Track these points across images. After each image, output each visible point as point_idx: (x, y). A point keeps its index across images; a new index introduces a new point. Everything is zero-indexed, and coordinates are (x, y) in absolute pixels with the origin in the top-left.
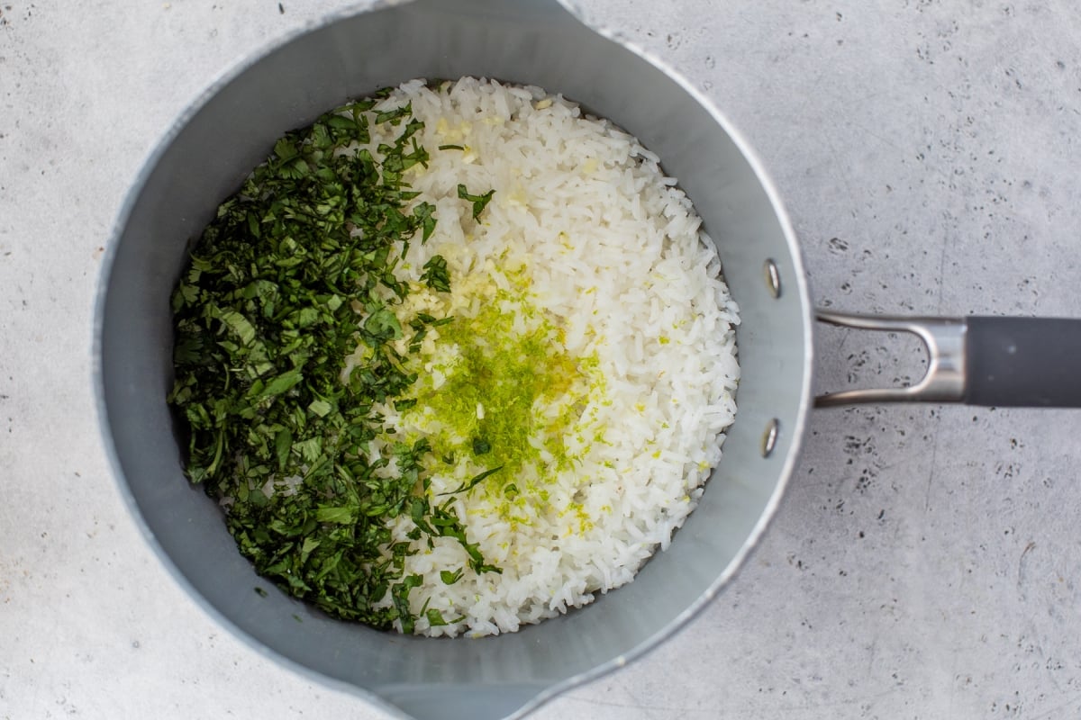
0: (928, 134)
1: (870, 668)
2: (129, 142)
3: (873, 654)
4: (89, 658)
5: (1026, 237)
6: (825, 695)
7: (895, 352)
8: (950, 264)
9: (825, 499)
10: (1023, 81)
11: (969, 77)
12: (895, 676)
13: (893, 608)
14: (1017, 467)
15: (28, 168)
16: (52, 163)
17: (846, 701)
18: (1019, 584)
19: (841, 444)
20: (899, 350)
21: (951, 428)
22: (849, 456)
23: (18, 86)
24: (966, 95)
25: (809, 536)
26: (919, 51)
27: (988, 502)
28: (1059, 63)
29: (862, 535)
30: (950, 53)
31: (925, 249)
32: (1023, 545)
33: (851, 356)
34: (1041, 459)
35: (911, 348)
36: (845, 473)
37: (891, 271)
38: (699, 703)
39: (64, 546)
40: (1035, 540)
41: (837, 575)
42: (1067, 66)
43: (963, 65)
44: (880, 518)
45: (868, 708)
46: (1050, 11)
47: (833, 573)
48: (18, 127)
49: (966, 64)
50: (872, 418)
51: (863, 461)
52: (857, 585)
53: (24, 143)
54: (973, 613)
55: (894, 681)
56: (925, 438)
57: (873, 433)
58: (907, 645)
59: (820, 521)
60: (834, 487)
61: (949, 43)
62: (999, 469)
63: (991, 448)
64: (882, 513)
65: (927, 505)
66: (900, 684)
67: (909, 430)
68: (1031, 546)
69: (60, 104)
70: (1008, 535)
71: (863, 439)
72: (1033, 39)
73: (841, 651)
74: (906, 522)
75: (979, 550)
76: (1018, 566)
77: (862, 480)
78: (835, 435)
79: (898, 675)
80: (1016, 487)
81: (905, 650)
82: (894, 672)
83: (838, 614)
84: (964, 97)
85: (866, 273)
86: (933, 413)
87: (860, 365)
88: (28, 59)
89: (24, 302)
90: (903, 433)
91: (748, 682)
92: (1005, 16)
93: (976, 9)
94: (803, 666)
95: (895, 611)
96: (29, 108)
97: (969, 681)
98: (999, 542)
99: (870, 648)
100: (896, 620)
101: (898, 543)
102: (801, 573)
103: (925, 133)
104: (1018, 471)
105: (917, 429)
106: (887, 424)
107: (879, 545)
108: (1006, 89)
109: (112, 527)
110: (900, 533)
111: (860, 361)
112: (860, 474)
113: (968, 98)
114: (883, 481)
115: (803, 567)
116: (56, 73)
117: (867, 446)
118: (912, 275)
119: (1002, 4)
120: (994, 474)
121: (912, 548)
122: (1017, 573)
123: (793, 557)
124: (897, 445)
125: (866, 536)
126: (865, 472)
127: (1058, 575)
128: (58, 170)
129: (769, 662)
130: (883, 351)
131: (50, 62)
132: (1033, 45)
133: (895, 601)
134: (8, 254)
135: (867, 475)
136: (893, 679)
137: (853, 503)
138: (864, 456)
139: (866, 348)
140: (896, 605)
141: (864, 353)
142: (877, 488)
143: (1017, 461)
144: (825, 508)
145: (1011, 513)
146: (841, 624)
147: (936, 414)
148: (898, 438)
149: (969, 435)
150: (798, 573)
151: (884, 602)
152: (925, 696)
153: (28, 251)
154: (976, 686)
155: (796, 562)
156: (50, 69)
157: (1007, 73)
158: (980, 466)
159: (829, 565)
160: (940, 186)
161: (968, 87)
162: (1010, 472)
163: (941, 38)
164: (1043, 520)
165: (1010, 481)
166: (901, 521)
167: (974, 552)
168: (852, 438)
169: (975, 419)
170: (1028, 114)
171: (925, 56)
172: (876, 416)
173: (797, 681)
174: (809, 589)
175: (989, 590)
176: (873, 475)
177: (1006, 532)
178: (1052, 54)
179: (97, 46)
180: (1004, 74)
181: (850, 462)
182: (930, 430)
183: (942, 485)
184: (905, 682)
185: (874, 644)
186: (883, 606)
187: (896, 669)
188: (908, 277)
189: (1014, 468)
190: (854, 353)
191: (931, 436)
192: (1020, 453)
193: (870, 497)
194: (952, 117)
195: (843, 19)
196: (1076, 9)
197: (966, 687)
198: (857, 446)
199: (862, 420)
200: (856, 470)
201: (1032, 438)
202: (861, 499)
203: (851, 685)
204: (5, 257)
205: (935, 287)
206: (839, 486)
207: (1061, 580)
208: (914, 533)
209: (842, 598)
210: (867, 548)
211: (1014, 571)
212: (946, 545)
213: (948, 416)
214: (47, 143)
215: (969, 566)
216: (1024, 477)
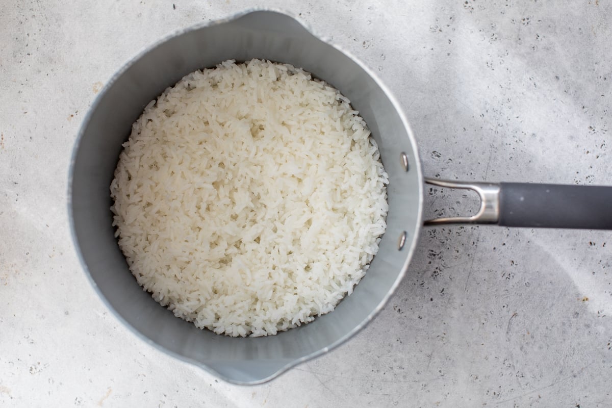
0: (487, 105)
1: (428, 366)
2: (91, 64)
3: (431, 359)
4: (43, 317)
5: (530, 161)
6: (405, 377)
7: (458, 211)
8: (491, 170)
9: (415, 279)
10: (538, 84)
11: (511, 79)
12: (440, 371)
13: (443, 338)
14: (513, 275)
15: (40, 72)
16: (52, 70)
17: (415, 381)
18: (507, 333)
19: (426, 253)
20: (460, 210)
21: (482, 252)
22: (429, 260)
23: (40, 30)
24: (508, 87)
25: (405, 297)
26: (487, 63)
27: (496, 291)
28: (557, 77)
29: (432, 300)
30: (503, 66)
31: (479, 161)
32: (511, 314)
33: (436, 210)
34: (525, 272)
35: (467, 210)
36: (427, 268)
37: (461, 170)
38: (342, 374)
39: (38, 260)
40: (517, 312)
41: (417, 318)
42: (560, 78)
43: (509, 72)
44: (442, 292)
45: (425, 386)
46: (555, 51)
47: (415, 317)
48: (38, 50)
49: (510, 72)
50: (444, 242)
51: (437, 263)
52: (426, 324)
53: (39, 59)
54: (483, 344)
55: (439, 374)
56: (469, 255)
57: (443, 249)
58: (448, 357)
59: (411, 290)
60: (420, 274)
61: (503, 60)
62: (504, 275)
63: (501, 264)
64: (443, 290)
65: (466, 289)
66: (442, 376)
67: (461, 250)
68: (515, 315)
69: (60, 42)
70: (505, 308)
71: (438, 252)
72: (545, 63)
73: (415, 356)
74: (454, 296)
75: (489, 313)
76: (508, 324)
77: (435, 272)
78: (424, 248)
79: (442, 371)
80: (511, 284)
81: (447, 359)
83: (415, 338)
84: (507, 88)
85: (448, 170)
86: (474, 243)
87: (440, 215)
88: (46, 18)
89: (31, 138)
90: (458, 252)
91: (367, 366)
92: (532, 51)
93: (518, 46)
94: (395, 361)
95: (444, 339)
96: (44, 42)
97: (477, 378)
98: (499, 311)
99: (430, 356)
100: (444, 344)
101: (449, 306)
102: (399, 315)
103: (486, 104)
104: (513, 277)
105: (465, 250)
106: (451, 246)
107: (440, 306)
108: (529, 87)
109: (62, 254)
110: (451, 301)
111: (440, 213)
112: (434, 269)
113: (509, 89)
114: (445, 274)
115: (401, 312)
116: (59, 26)
117: (439, 256)
118: (471, 174)
119: (531, 45)
120: (501, 277)
121: (456, 309)
122: (507, 327)
123: (396, 307)
124: (454, 257)
125: (433, 301)
126: (437, 268)
127: (527, 331)
128: (55, 74)
129: (379, 357)
130: (452, 210)
131: (57, 20)
132: (544, 67)
133: (445, 334)
134: (26, 113)
135: (438, 270)
137: (429, 283)
138: (437, 260)
139: (444, 207)
140: (445, 336)
141: (443, 209)
142: (442, 277)
143: (513, 272)
144: (415, 284)
145: (507, 297)
146: (416, 342)
147: (475, 244)
148: (455, 253)
149: (490, 256)
150: (398, 315)
151: (439, 334)
152: (454, 383)
153: (36, 112)
154: (480, 381)
155: (397, 309)
156: (57, 24)
157: (530, 79)
158: (494, 272)
159: (414, 313)
160: (491, 131)
161: (510, 83)
162: (509, 277)
163: (499, 57)
164: (523, 302)
165: (509, 281)
166: (452, 295)
167: (487, 314)
168: (432, 251)
169: (494, 248)
170: (538, 101)
171: (490, 66)
172: (445, 241)
173: (392, 368)
174: (403, 323)
175: (492, 334)
176: (440, 271)
177: (504, 307)
178: (553, 72)
179: (81, 15)
180: (529, 79)
181: (430, 263)
182: (471, 251)
183: (474, 279)
184: (445, 375)
185: (431, 355)
186: (438, 336)
187: (441, 368)
188: (469, 174)
189: (511, 275)
190: (438, 209)
191: (472, 254)
192: (515, 268)
193: (438, 281)
194: (500, 98)
195: (451, 43)
196: (568, 51)
197: (475, 381)
198: (434, 255)
199: (438, 243)
200: (432, 267)
201: (522, 261)
202: (434, 282)
203: (418, 373)
204: (24, 114)
206: (423, 274)
207: (528, 333)
208: (458, 302)
209: (418, 330)
210: (433, 306)
211: (505, 326)
212: (473, 309)
213: (481, 245)
214: (51, 60)
215: (483, 321)
216: (516, 280)
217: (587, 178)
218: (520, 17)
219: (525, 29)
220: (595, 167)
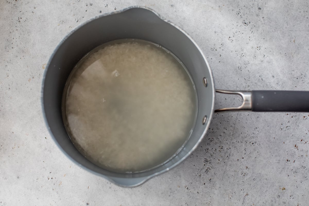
0: (238, 88)
2: (43, 55)
4: (6, 179)
5: (258, 117)
7: (221, 140)
8: (238, 120)
9: (197, 173)
10: (263, 79)
11: (250, 76)
14: (247, 174)
15: (17, 57)
16: (23, 56)
18: (243, 203)
19: (203, 160)
20: (222, 139)
21: (231, 161)
22: (205, 164)
23: (19, 37)
24: (249, 80)
25: (191, 181)
26: (239, 67)
27: (238, 181)
28: (273, 76)
29: (204, 184)
30: (246, 69)
31: (232, 116)
32: (245, 194)
33: (209, 139)
34: (253, 173)
35: (225, 139)
36: (203, 167)
37: (223, 119)
39: (6, 150)
40: (248, 193)
41: (197, 193)
42: (275, 77)
43: (249, 72)
44: (210, 180)
46: (273, 63)
47: (195, 192)
48: (17, 46)
49: (250, 72)
50: (212, 155)
51: (208, 165)
52: (201, 196)
53: (18, 50)
56: (225, 162)
57: (211, 159)
59: (194, 178)
60: (199, 171)
61: (246, 67)
62: (242, 174)
63: (241, 168)
64: (211, 179)
65: (222, 179)
67: (221, 160)
68: (247, 195)
69: (28, 43)
70: (242, 190)
71: (209, 160)
72: (267, 69)
74: (216, 183)
75: (234, 193)
76: (243, 199)
77: (207, 170)
78: (202, 158)
80: (246, 179)
83: (195, 203)
84: (248, 80)
85: (216, 119)
86: (227, 156)
87: (211, 141)
88: (23, 31)
89: (9, 88)
90: (219, 160)
92: (261, 62)
93: (255, 60)
95: (210, 205)
96: (21, 42)
98: (239, 192)
101: (213, 187)
102: (188, 191)
103: (237, 87)
104: (247, 175)
105: (223, 160)
106: (216, 157)
107: (208, 187)
108: (259, 80)
109: (19, 147)
110: (214, 185)
111: (211, 140)
112: (206, 168)
113: (249, 81)
114: (212, 171)
115: (188, 189)
116: (29, 35)
117: (210, 162)
118: (228, 121)
119: (261, 60)
120: (241, 175)
121: (217, 189)
122: (243, 201)
123: (186, 186)
124: (217, 163)
125: (205, 185)
126: (208, 168)
127: (253, 203)
128: (24, 59)
130: (217, 139)
131: (28, 33)
132: (267, 71)
134: (8, 76)
135: (208, 169)
137: (203, 176)
138: (208, 164)
139: (214, 137)
140: (210, 203)
141: (213, 138)
142: (210, 173)
143: (247, 172)
144: (196, 175)
145: (243, 185)
147: (228, 157)
148: (218, 161)
149: (236, 164)
150: (187, 191)
151: (207, 202)
153: (13, 76)
155: (187, 188)
156: (28, 34)
157: (260, 76)
158: (237, 172)
159: (195, 190)
160: (239, 101)
161: (250, 78)
162: (245, 175)
163: (245, 65)
164: (251, 188)
165: (244, 177)
166: (215, 182)
167: (232, 193)
168: (206, 159)
169: (238, 160)
170: (263, 87)
171: (240, 69)
172: (213, 155)
174: (189, 195)
175: (235, 204)
176: (210, 169)
177: (241, 190)
178: (271, 74)
179: (40, 31)
180: (259, 76)
181: (205, 165)
182: (226, 161)
183: (227, 175)
186: (207, 203)
189: (246, 174)
190: (210, 138)
191: (226, 162)
192: (248, 170)
193: (208, 175)
194: (244, 85)
195: (221, 56)
196: (279, 64)
198: (207, 161)
199: (209, 155)
200: (206, 167)
201: (252, 167)
202: (206, 175)
204: (7, 77)
205: (233, 125)
206: (201, 171)
207: (254, 205)
208: (218, 186)
209: (197, 199)
210: (205, 187)
211: (242, 200)
212: (225, 190)
213: (231, 158)
214: (23, 51)
215: (230, 197)
216: (248, 177)
217: (287, 127)
218: (256, 46)
219: (258, 52)
220: (291, 122)
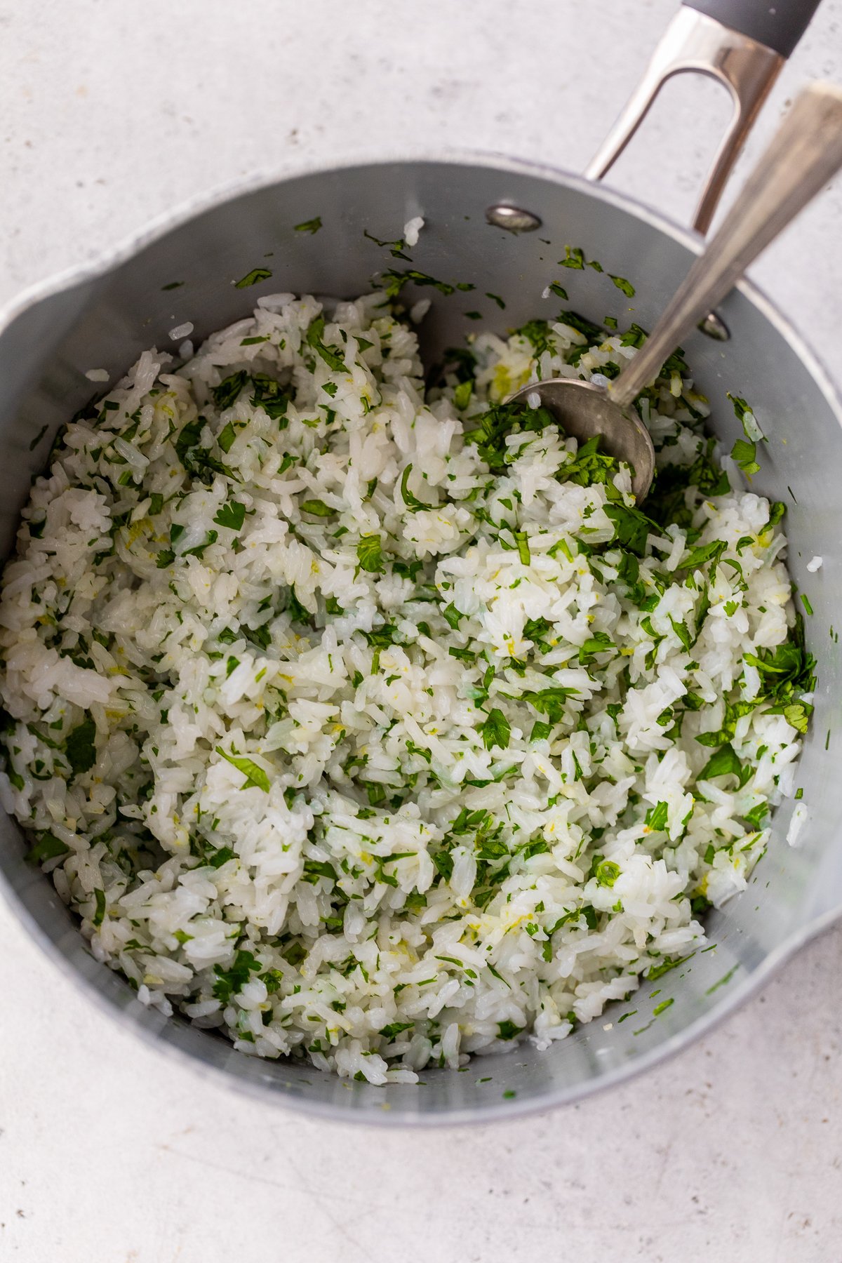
1: (659, 1182)
3: (666, 1161)
6: (587, 1213)
12: (695, 1199)
13: (704, 1096)
17: (618, 1227)
38: (397, 1198)
45: (650, 1241)
54: (825, 1121)
55: (692, 1206)
58: (719, 1155)
66: (701, 1212)
73: (618, 1150)
79: (701, 1199)
81: (715, 1162)
82: (694, 1194)
91: (474, 1177)
94: (559, 1163)
95: (707, 1102)
97: (807, 1223)
99: (664, 1152)
100: (707, 1115)
129: (509, 1151)
133: (709, 1086)
136: (691, 1203)
146: (623, 1108)
152: (737, 1236)
154: (817, 1233)
173: (548, 1185)
184: (710, 1211)
185: (669, 1147)
187: (697, 1189)
197: (802, 1232)
203: (628, 1203)
215: (826, 1050)
